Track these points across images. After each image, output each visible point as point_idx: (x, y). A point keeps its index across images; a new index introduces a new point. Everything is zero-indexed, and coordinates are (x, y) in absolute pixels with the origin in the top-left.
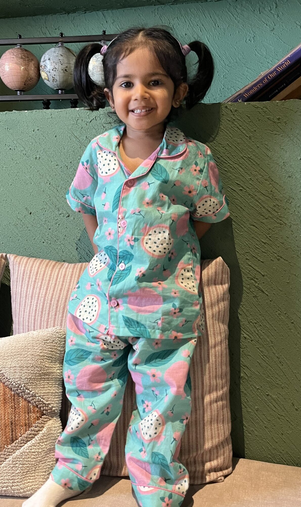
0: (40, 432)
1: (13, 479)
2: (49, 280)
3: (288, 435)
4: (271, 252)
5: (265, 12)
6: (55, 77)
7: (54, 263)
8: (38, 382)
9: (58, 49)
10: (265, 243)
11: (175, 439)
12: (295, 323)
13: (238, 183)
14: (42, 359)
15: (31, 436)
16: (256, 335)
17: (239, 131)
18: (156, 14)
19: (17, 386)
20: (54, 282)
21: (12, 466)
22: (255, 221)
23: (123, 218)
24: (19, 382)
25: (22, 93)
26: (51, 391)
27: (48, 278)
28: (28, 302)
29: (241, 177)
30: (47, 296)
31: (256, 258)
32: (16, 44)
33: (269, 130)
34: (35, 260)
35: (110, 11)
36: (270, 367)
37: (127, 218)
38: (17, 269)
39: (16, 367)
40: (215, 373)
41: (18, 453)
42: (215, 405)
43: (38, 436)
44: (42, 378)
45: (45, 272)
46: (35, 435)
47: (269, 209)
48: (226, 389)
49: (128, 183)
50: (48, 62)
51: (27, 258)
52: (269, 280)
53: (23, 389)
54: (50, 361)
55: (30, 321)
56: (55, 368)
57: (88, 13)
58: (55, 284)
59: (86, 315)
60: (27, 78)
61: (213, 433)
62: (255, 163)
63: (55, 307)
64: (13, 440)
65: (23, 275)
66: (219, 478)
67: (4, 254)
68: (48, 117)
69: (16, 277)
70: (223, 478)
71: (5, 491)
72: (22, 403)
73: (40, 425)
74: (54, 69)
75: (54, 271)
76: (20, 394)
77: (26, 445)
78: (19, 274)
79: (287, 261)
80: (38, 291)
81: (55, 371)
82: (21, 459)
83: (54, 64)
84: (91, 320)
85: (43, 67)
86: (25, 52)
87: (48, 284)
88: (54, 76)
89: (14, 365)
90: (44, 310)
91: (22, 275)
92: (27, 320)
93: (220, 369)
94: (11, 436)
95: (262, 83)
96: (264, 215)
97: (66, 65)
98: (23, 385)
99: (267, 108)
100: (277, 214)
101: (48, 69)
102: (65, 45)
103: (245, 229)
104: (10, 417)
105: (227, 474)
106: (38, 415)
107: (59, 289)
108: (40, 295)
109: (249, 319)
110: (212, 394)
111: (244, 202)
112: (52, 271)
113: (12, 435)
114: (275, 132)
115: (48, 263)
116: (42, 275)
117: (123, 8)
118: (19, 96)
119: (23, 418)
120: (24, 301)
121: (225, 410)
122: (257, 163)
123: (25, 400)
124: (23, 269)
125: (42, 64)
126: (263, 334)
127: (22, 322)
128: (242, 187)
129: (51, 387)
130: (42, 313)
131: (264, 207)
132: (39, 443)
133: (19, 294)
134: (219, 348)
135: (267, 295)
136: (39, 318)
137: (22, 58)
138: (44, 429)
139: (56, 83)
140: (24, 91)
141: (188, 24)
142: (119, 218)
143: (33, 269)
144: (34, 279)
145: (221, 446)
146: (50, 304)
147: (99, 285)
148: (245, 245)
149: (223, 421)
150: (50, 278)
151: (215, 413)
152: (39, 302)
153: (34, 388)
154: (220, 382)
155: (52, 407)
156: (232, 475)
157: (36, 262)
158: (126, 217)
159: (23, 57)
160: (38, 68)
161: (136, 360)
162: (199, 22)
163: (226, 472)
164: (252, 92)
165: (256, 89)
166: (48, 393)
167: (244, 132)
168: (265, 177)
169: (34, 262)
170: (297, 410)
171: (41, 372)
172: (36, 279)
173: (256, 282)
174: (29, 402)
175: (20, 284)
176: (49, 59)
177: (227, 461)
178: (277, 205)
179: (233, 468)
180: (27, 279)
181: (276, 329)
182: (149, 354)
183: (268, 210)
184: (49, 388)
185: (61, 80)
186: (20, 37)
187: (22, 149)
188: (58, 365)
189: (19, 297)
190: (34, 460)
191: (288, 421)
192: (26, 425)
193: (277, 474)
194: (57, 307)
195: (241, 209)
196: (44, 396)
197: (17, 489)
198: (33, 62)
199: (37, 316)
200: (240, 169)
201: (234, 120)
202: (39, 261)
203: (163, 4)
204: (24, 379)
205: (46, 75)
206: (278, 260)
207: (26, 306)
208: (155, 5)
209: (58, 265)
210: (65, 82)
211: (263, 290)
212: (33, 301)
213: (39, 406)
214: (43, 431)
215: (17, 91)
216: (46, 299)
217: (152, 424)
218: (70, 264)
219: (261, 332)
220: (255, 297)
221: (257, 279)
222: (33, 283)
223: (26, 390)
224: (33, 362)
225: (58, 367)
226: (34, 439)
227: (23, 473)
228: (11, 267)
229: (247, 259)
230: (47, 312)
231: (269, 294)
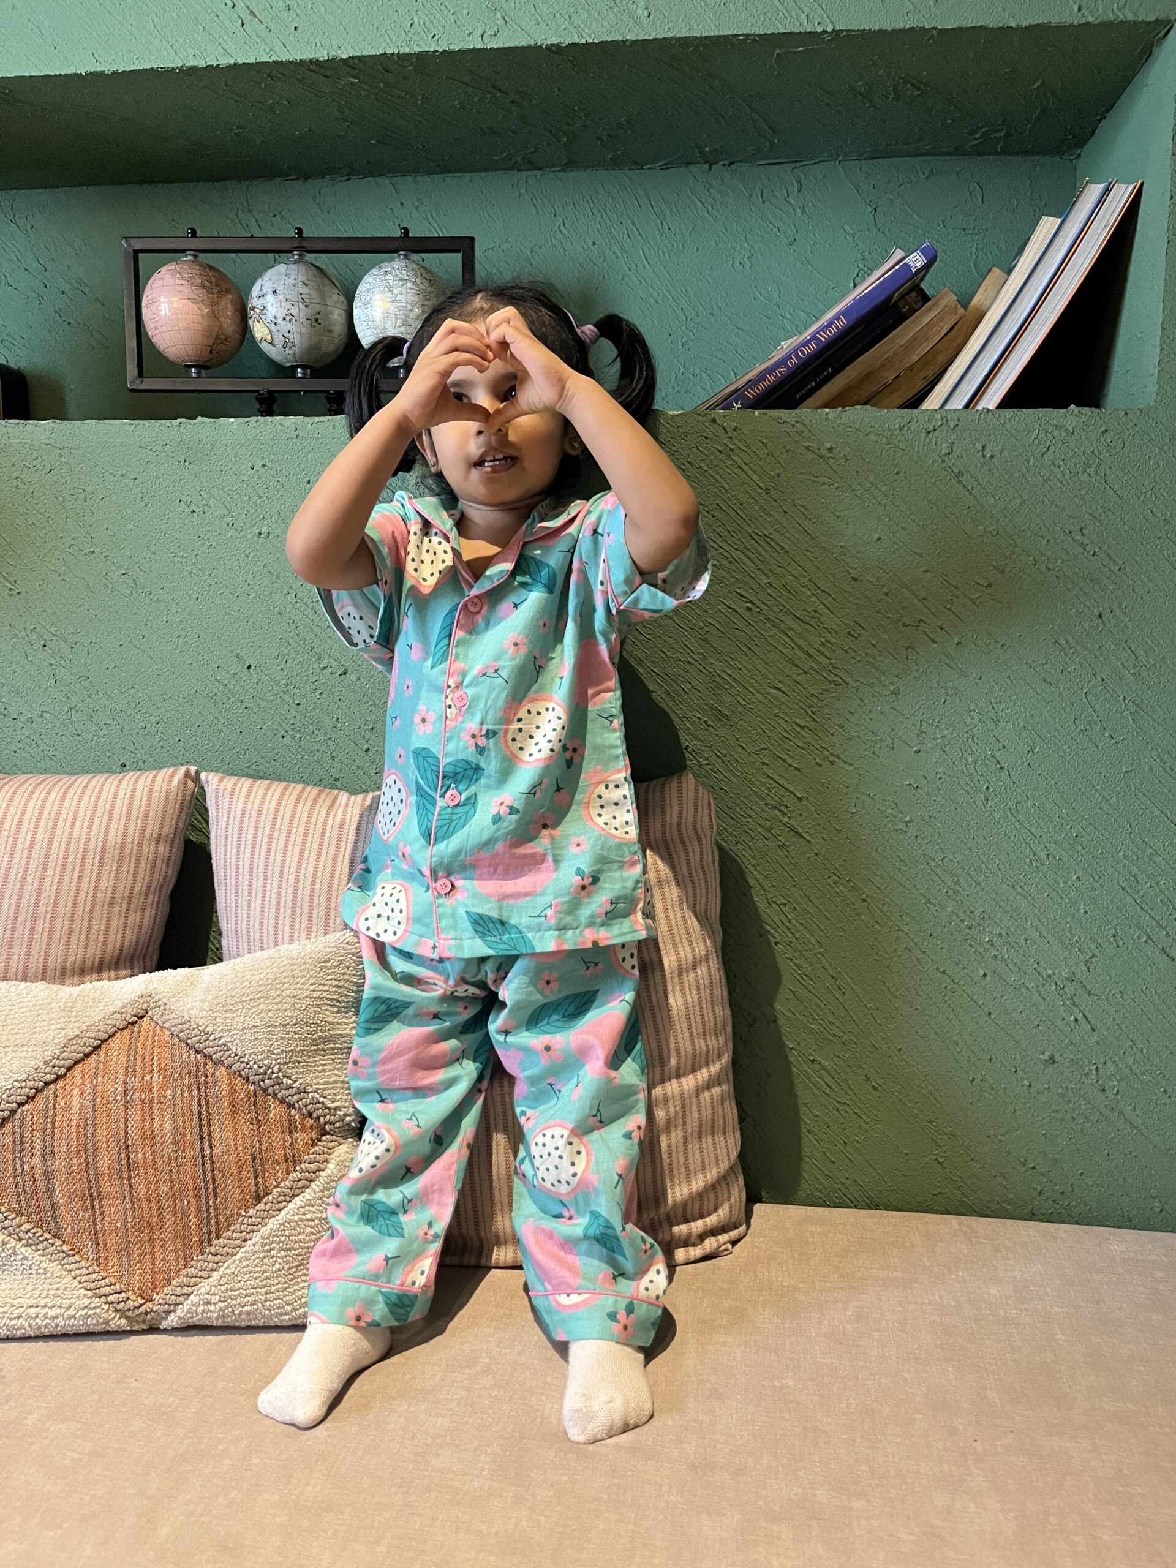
0: (322, 1173)
1: (265, 1286)
2: (305, 835)
3: (858, 1145)
4: (817, 746)
5: (774, 200)
6: (291, 336)
7: (316, 791)
8: (311, 1059)
9: (294, 267)
10: (802, 728)
11: (620, 1176)
12: (868, 899)
13: (744, 593)
14: (318, 1006)
15: (300, 1184)
16: (785, 930)
17: (742, 474)
18: (523, 191)
19: (262, 1070)
20: (317, 841)
21: (261, 1255)
22: (781, 679)
23: (457, 687)
24: (266, 1062)
25: (203, 372)
26: (341, 1079)
27: (302, 830)
28: (258, 884)
29: (747, 579)
30: (303, 871)
31: (785, 761)
32: (184, 251)
33: (811, 474)
34: (270, 785)
35: (409, 178)
36: (816, 999)
37: (467, 686)
38: (226, 807)
39: (256, 1027)
40: (700, 1026)
41: (273, 1224)
42: (707, 1094)
43: (317, 1182)
44: (318, 1049)
45: (294, 814)
46: (311, 1181)
47: (812, 651)
48: (726, 1058)
49: (469, 605)
50: (270, 297)
51: (249, 781)
52: (813, 809)
53: (277, 1077)
54: (336, 1009)
55: (265, 931)
56: (346, 1024)
57: (354, 182)
58: (321, 844)
59: (383, 924)
60: (217, 337)
61: (706, 1156)
62: (778, 549)
63: (323, 899)
64: (259, 1195)
65: (242, 823)
66: (722, 1248)
67: (193, 769)
68: (288, 436)
69: (224, 826)
70: (729, 1246)
71: (248, 1313)
72: (275, 1110)
73: (321, 1158)
74: (288, 317)
75: (316, 812)
76: (270, 1090)
77: (291, 1206)
78: (231, 820)
79: (850, 765)
80: (279, 859)
81: (347, 1031)
82: (283, 1239)
83: (289, 306)
84: (395, 933)
85: (258, 311)
86: (211, 273)
87: (304, 843)
88: (287, 335)
89: (252, 1023)
90: (299, 904)
91: (237, 823)
92: (257, 927)
93: (711, 1015)
94: (253, 1188)
95: (787, 366)
96: (800, 664)
97: (318, 308)
98: (276, 1069)
99: (804, 425)
100: (828, 661)
101: (270, 317)
102: (309, 257)
103: (760, 697)
104: (248, 1145)
105: (737, 1237)
106: (314, 1136)
107: (331, 856)
108: (286, 870)
109: (770, 896)
110: (698, 1073)
111: (755, 636)
112: (311, 811)
113: (256, 1185)
114: (822, 479)
115: (302, 792)
116: (287, 820)
117: (443, 172)
118: (195, 380)
119: (278, 1144)
120: (247, 883)
121: (727, 1104)
122: (783, 548)
123: (282, 1101)
124: (240, 806)
125: (254, 301)
126: (801, 928)
127: (245, 932)
128: (751, 602)
129: (339, 1069)
130: (294, 911)
131: (800, 647)
132: (320, 1199)
133: (234, 867)
134: (705, 969)
135: (809, 842)
136: (288, 923)
137: (203, 286)
138: (331, 1166)
139: (291, 352)
140: (206, 368)
141: (599, 219)
142: (449, 687)
143: (265, 807)
144: (267, 831)
145: (724, 1185)
146: (312, 890)
147: (404, 856)
148: (758, 734)
149: (724, 1129)
150: (307, 827)
151: (707, 1113)
152: (284, 886)
153: (302, 1073)
154: (712, 1042)
155: (346, 1115)
156: (747, 1239)
157: (272, 789)
158: (465, 684)
159: (207, 284)
160: (243, 315)
161: (505, 1023)
162: (625, 216)
163: (734, 1234)
164: (762, 387)
165: (772, 379)
166: (335, 1082)
167: (755, 477)
168: (802, 580)
169: (267, 790)
170: (875, 1088)
171: (316, 1036)
172: (272, 830)
173: (784, 814)
174: (291, 1106)
175: (235, 844)
176: (275, 292)
177: (735, 1212)
178: (829, 642)
179: (748, 1226)
180: (251, 831)
181: (827, 914)
182: (533, 1008)
183: (808, 654)
184: (336, 1072)
185: (306, 344)
186: (194, 233)
187: (225, 512)
188: (354, 1019)
189: (234, 874)
190: (313, 1237)
191: (856, 1114)
192: (286, 1161)
193: (840, 1228)
194: (329, 899)
195: (749, 652)
196: (324, 1089)
197: (276, 1307)
198: (230, 296)
199: (281, 918)
200: (746, 560)
201: (732, 450)
202: (278, 788)
203: (540, 169)
204: (278, 1054)
205: (267, 331)
206: (832, 763)
207: (253, 894)
208: (519, 170)
209: (327, 796)
210: (313, 348)
211: (800, 830)
212: (269, 881)
213: (315, 1115)
214: (328, 1171)
215: (190, 366)
216: (302, 877)
217: (561, 1157)
218: (353, 797)
219: (798, 925)
220: (783, 846)
221: (787, 807)
222: (266, 840)
223: (285, 1080)
224: (297, 1013)
225: (354, 1022)
226: (308, 1191)
227: (290, 1268)
228: (210, 804)
229: (763, 763)
230: (306, 910)
231: (812, 841)
